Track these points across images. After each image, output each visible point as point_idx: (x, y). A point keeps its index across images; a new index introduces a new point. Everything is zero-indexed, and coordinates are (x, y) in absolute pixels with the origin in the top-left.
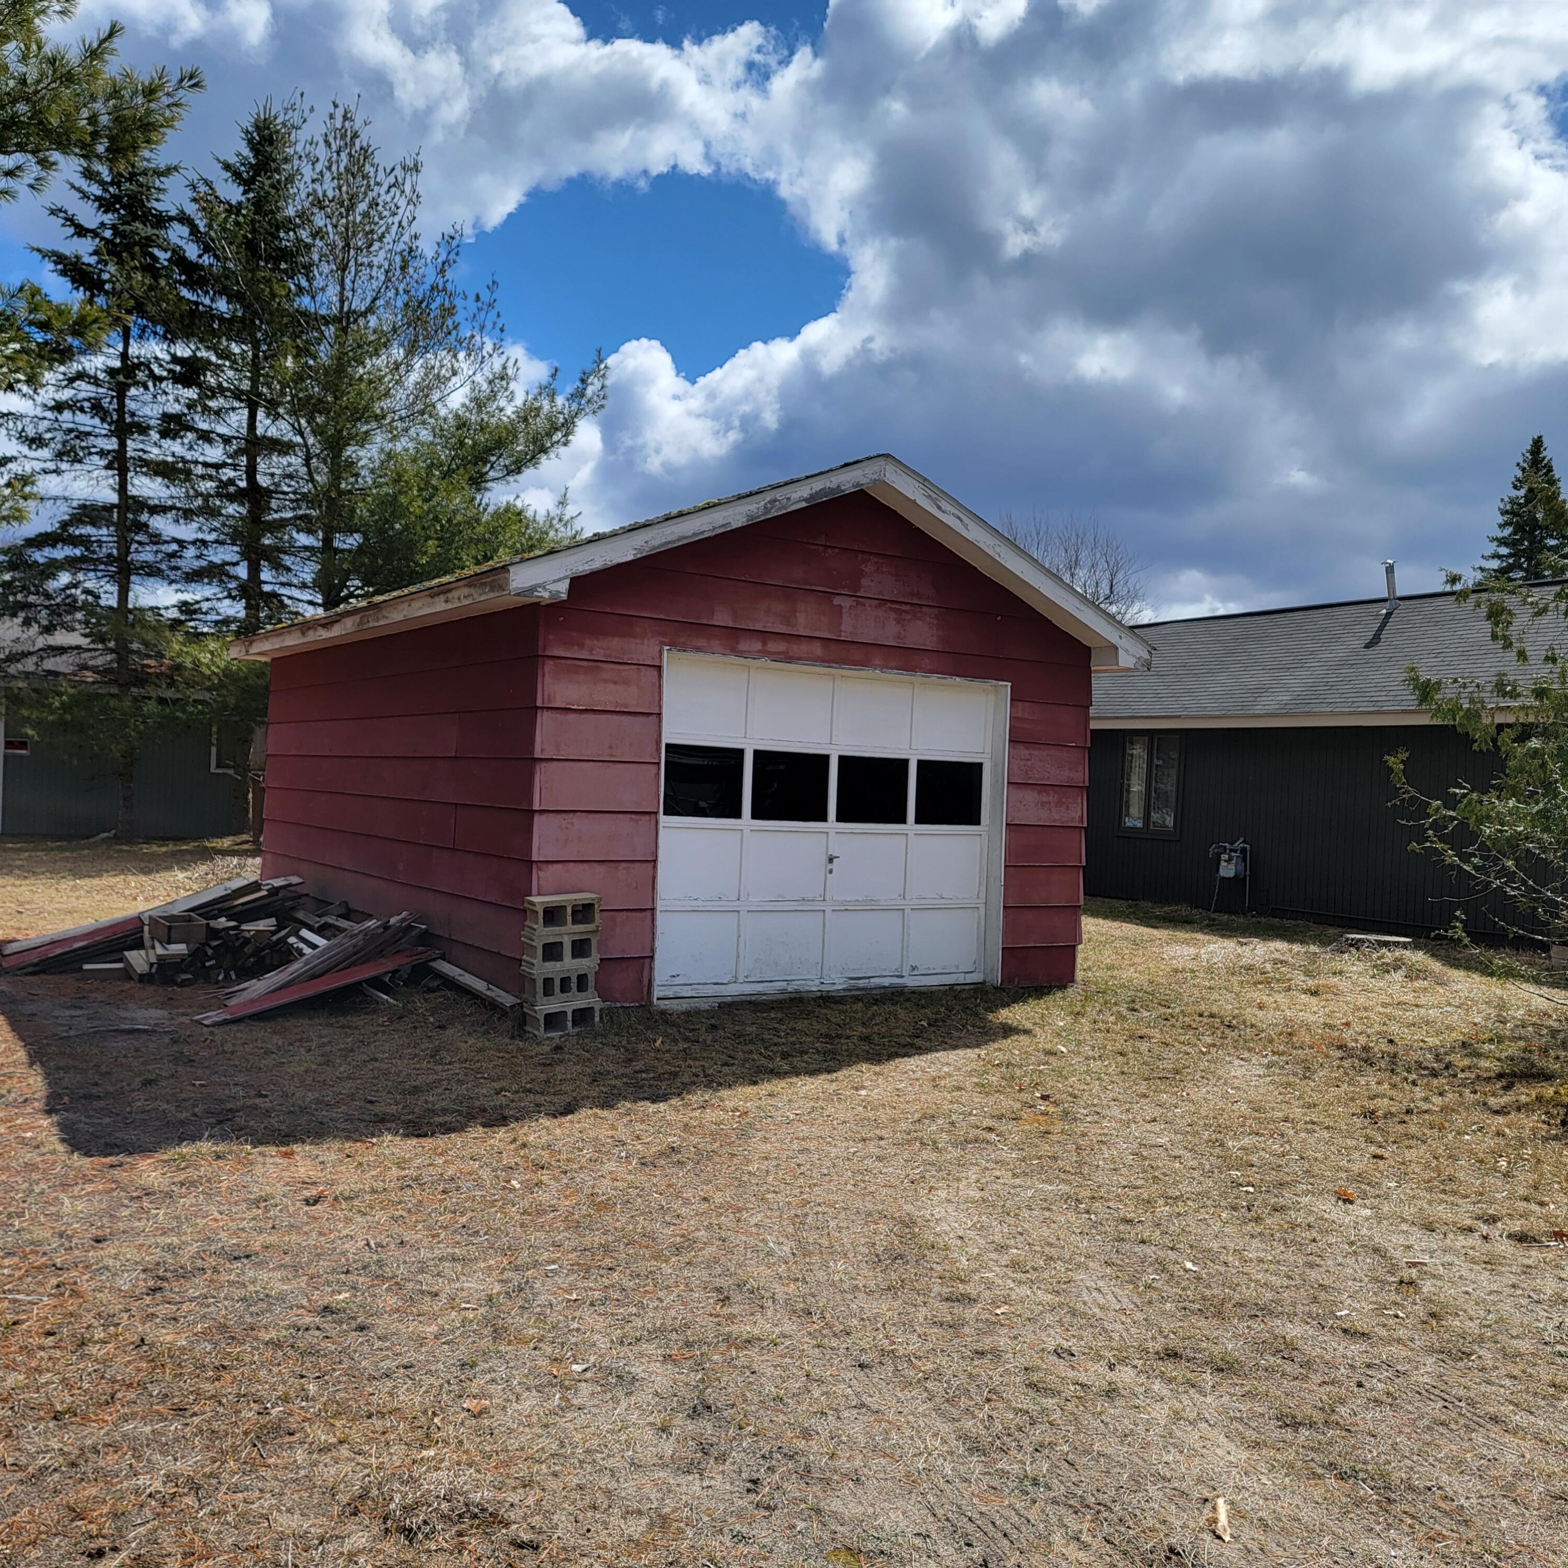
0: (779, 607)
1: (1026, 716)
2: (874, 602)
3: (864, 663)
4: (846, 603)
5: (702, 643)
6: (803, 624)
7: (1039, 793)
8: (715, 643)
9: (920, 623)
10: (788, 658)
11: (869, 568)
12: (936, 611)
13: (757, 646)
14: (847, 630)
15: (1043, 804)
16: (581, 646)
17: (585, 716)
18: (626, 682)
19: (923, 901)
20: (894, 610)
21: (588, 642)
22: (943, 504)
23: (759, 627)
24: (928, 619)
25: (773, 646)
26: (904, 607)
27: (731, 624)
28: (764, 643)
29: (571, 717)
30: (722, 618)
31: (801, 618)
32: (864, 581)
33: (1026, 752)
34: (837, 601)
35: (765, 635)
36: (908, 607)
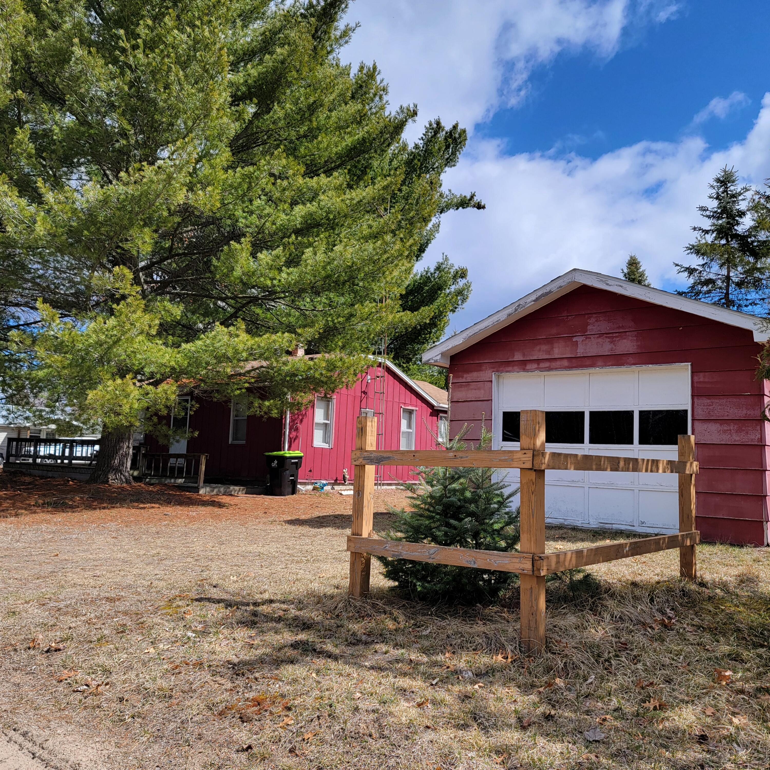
0: (544, 347)
1: (706, 380)
2: (596, 336)
3: (592, 365)
4: (579, 339)
5: (510, 368)
6: (557, 352)
7: (721, 425)
8: (516, 368)
9: (625, 341)
10: (550, 369)
11: (592, 320)
12: (636, 333)
13: (535, 366)
14: (581, 351)
15: (725, 432)
16: (463, 377)
17: (464, 403)
18: (479, 389)
19: (646, 486)
20: (609, 337)
21: (465, 376)
22: (610, 282)
23: (535, 358)
24: (630, 338)
25: (542, 365)
26: (614, 335)
27: (522, 359)
28: (538, 364)
29: (460, 404)
30: (518, 357)
31: (556, 351)
32: (589, 327)
33: (709, 401)
34: (574, 339)
35: (538, 361)
36: (617, 335)
